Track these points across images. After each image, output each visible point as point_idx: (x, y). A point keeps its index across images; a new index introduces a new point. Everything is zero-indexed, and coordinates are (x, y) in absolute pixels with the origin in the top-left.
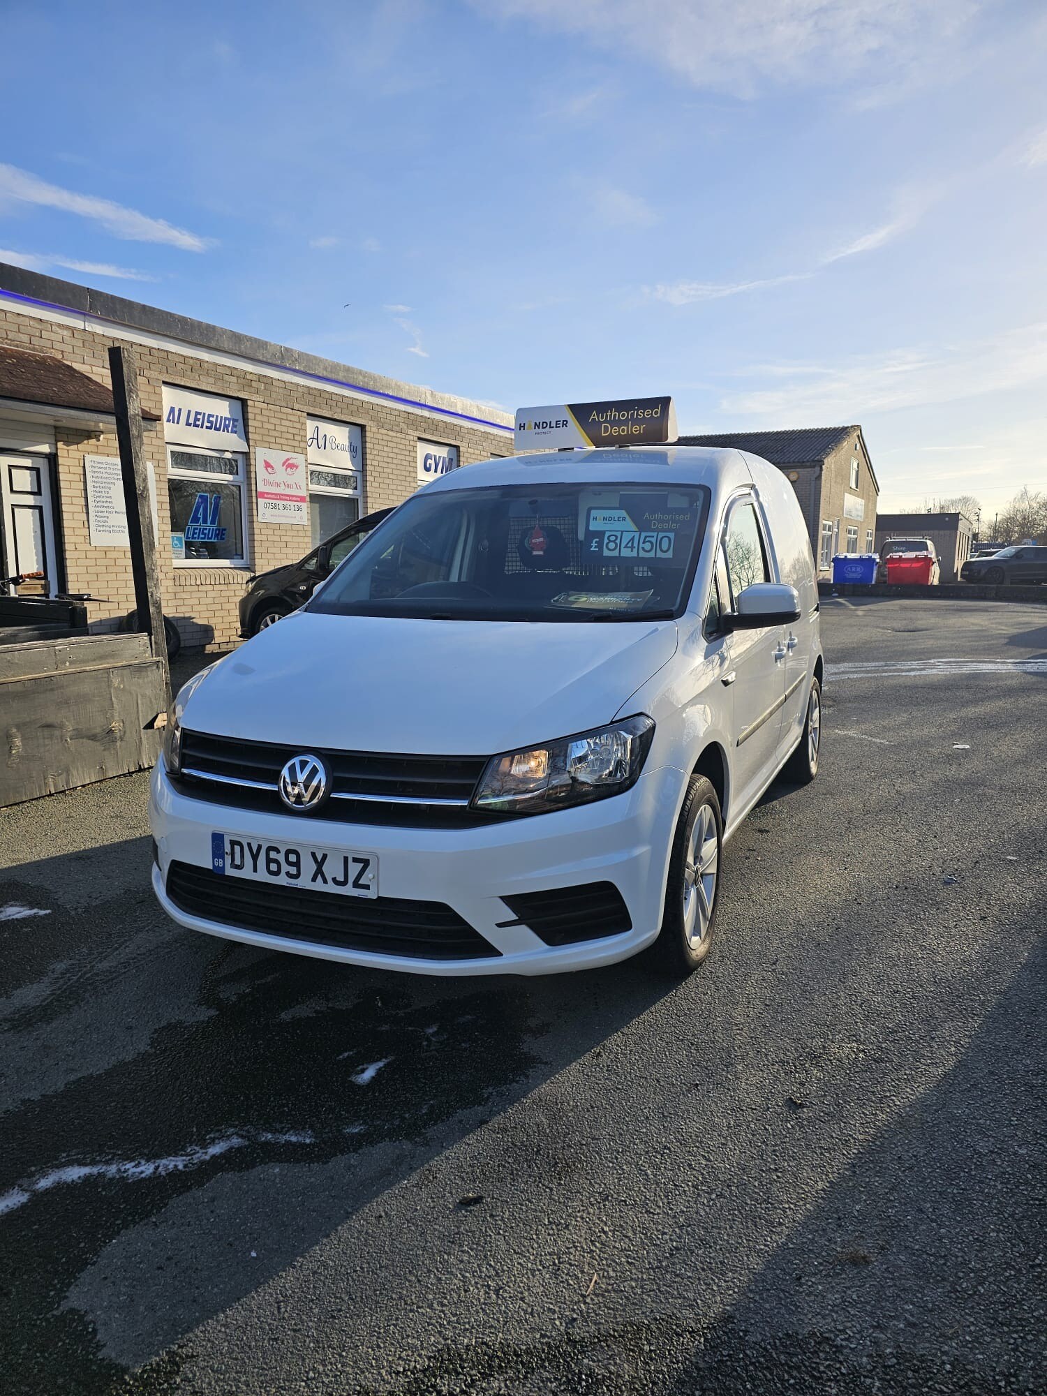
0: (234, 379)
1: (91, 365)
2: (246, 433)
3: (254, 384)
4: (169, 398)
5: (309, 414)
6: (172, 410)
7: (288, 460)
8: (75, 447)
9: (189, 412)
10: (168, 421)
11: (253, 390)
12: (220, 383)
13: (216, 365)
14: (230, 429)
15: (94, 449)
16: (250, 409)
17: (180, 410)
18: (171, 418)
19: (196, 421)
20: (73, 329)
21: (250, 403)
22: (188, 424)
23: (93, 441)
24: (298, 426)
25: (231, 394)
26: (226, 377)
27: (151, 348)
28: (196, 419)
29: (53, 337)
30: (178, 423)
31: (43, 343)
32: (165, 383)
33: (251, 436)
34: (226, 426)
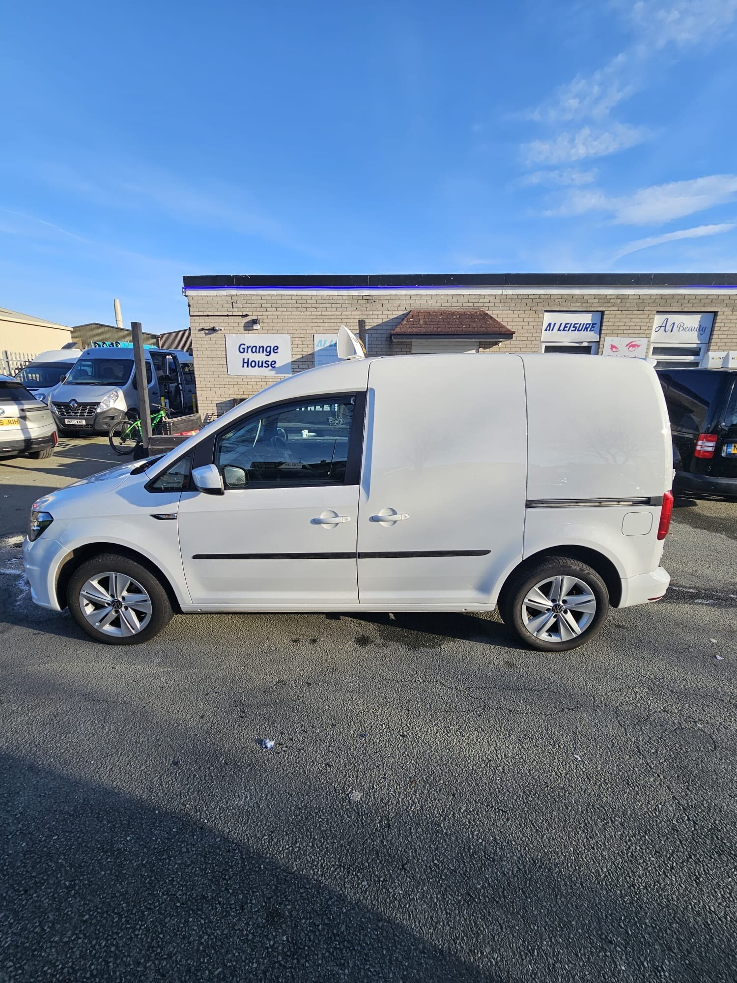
0: (597, 301)
1: (503, 310)
2: (601, 330)
3: (611, 301)
4: (548, 318)
5: (658, 312)
6: (550, 324)
7: (632, 342)
8: (488, 350)
9: (561, 324)
10: (546, 330)
11: (610, 304)
12: (585, 305)
13: (584, 295)
14: (589, 329)
15: (498, 350)
16: (605, 316)
17: (555, 324)
18: (548, 329)
19: (565, 328)
20: (496, 295)
21: (606, 313)
22: (559, 330)
23: (497, 346)
24: (647, 320)
25: (592, 310)
26: (590, 301)
27: (540, 295)
28: (565, 327)
29: (485, 301)
30: (552, 331)
31: (479, 305)
32: (545, 311)
33: (603, 332)
34: (586, 328)
